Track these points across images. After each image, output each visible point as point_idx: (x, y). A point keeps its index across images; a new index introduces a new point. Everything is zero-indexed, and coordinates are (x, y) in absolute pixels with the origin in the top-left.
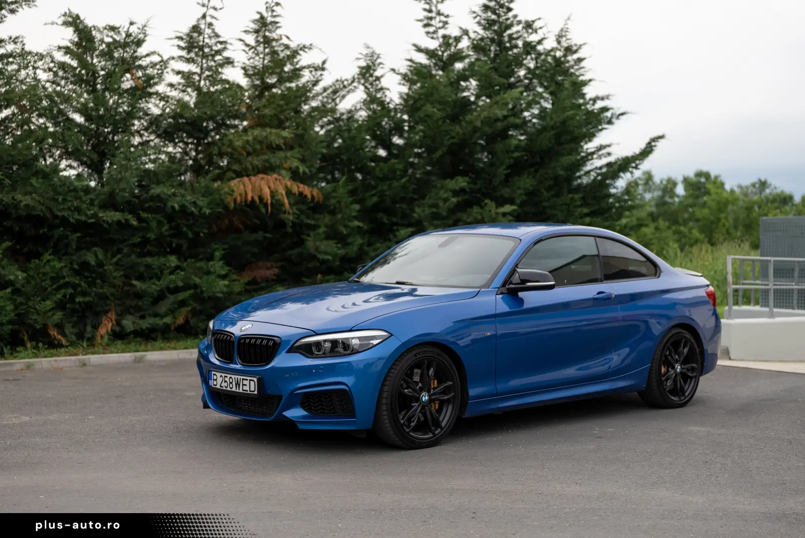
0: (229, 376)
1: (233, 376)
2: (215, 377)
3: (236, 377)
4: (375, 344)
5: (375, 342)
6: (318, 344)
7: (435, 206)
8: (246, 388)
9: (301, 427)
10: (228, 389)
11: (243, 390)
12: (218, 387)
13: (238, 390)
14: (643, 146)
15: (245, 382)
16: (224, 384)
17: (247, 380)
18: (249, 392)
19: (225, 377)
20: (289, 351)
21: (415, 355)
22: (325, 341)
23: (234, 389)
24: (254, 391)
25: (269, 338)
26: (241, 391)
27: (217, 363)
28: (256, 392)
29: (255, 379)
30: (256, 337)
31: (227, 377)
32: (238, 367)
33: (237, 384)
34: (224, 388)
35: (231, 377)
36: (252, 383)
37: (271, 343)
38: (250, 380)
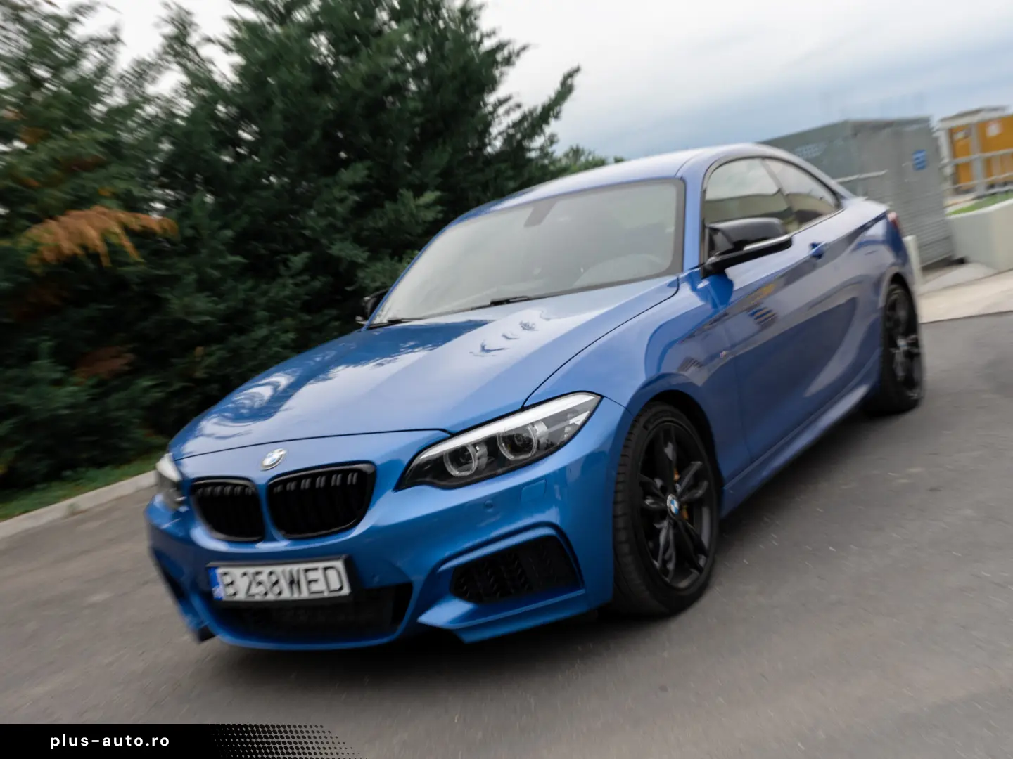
0: (267, 570)
4: (579, 423)
5: (578, 420)
6: (460, 456)
7: (331, 212)
8: (319, 586)
9: (469, 638)
10: (271, 597)
12: (241, 596)
14: (557, 86)
15: (312, 575)
16: (255, 590)
17: (316, 569)
19: (258, 573)
20: (399, 487)
21: (645, 427)
22: (475, 445)
23: (286, 595)
24: (341, 589)
25: (345, 469)
27: (221, 546)
29: (339, 564)
30: (312, 474)
32: (282, 545)
33: (293, 582)
37: (352, 479)
38: (326, 569)
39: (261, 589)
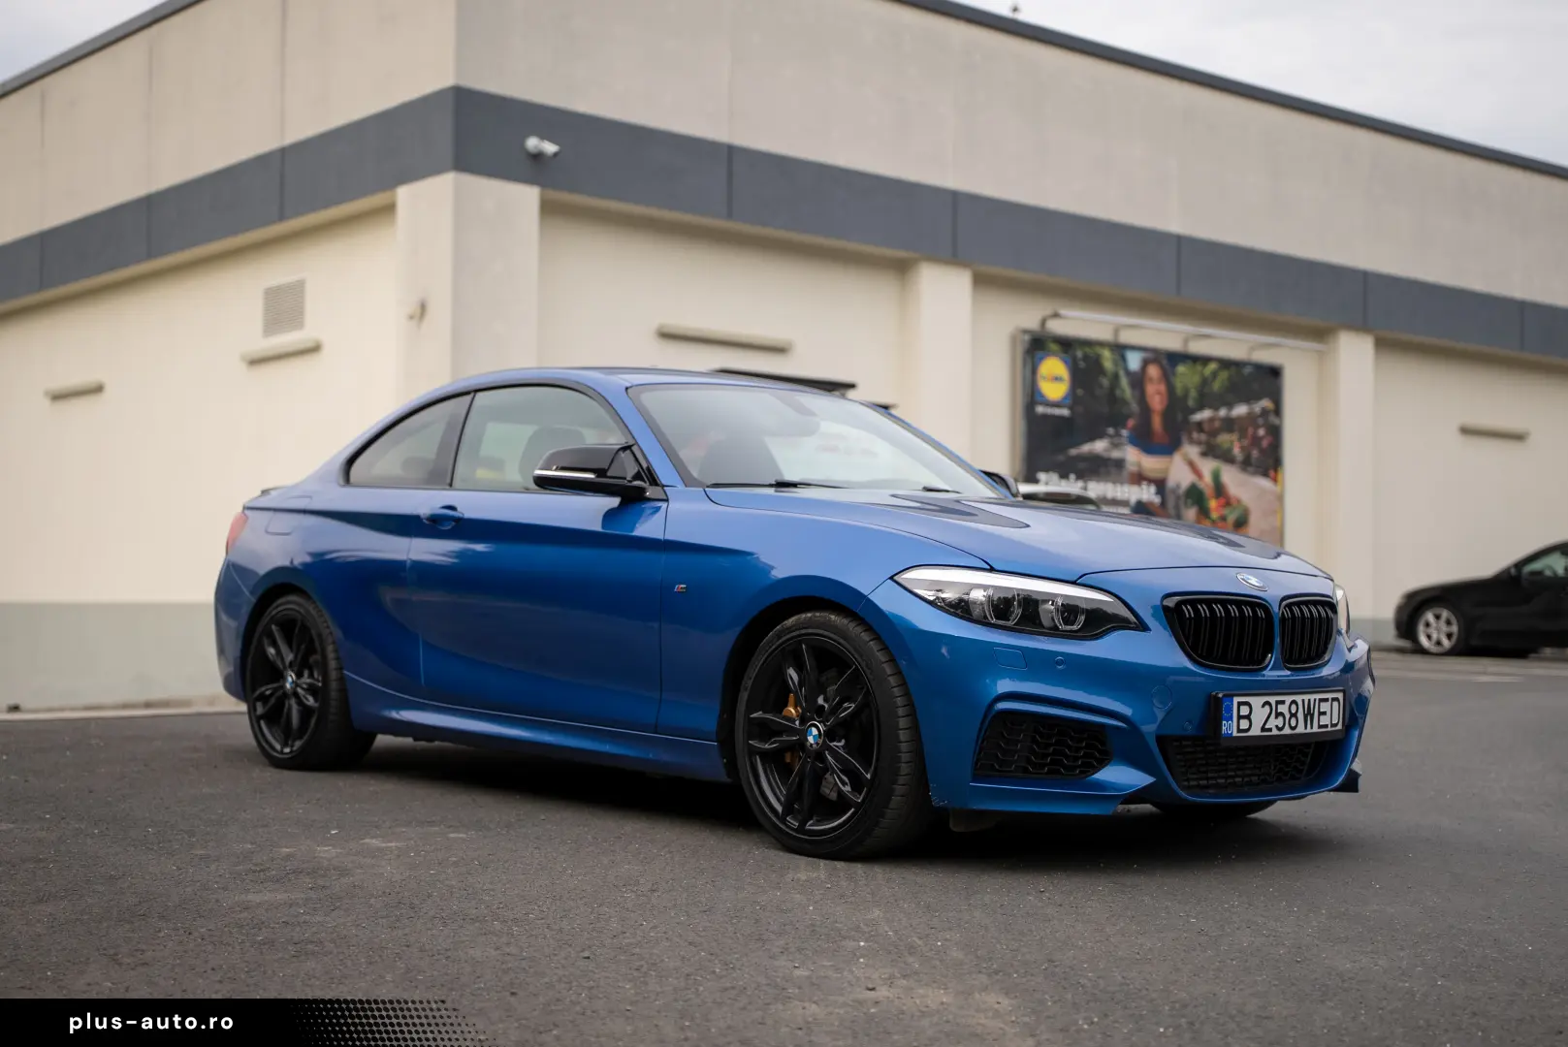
0: (1288, 699)
1: (1299, 698)
2: (1244, 710)
3: (1306, 697)
10: (1287, 731)
11: (1320, 727)
12: (1256, 731)
13: (1309, 730)
17: (1326, 700)
18: (1329, 729)
23: (1300, 729)
26: (1315, 729)
28: (1339, 727)
31: (1283, 702)
34: (1275, 732)
35: (1294, 702)
36: (1335, 704)
39: (1280, 722)
